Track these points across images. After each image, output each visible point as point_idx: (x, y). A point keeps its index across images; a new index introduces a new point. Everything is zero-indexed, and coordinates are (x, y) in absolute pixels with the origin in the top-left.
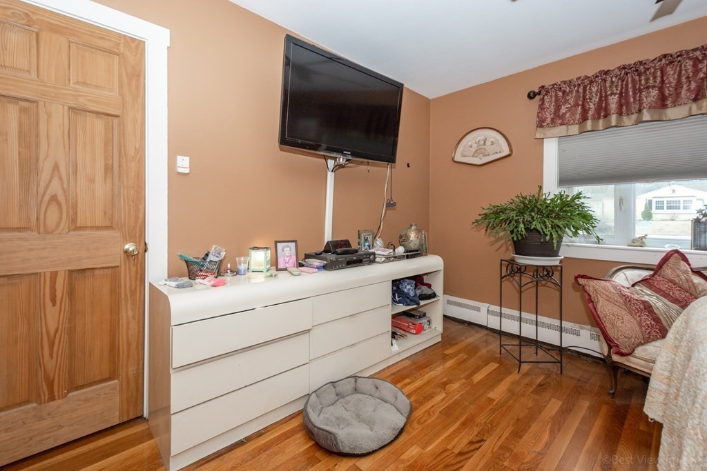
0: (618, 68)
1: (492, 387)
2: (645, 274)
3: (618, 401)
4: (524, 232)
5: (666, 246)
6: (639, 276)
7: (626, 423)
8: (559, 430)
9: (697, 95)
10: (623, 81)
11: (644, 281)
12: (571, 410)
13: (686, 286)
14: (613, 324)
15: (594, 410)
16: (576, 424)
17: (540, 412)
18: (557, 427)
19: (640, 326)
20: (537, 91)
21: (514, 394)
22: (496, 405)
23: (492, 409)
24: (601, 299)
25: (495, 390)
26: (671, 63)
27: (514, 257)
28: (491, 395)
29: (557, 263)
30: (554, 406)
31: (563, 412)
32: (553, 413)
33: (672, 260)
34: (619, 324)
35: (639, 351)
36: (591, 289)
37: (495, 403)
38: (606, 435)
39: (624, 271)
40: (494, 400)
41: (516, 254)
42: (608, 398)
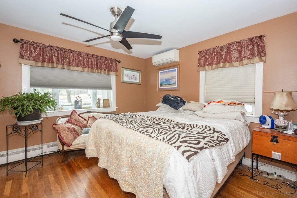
0: (56, 47)
1: (20, 190)
2: (66, 119)
3: (66, 163)
4: (32, 110)
5: (69, 109)
6: (65, 120)
7: (73, 166)
8: (60, 182)
9: (78, 65)
10: (58, 52)
11: (68, 122)
12: (57, 174)
13: (78, 120)
14: (67, 138)
15: (63, 170)
16: (62, 177)
17: (49, 182)
18: (58, 182)
19: (73, 135)
20: (19, 40)
21: (33, 185)
22: (30, 194)
23: (30, 197)
24: (62, 131)
25: (23, 189)
26: (71, 52)
27: (16, 123)
28: (23, 193)
29: (40, 122)
30: (51, 177)
31: (56, 177)
32: (53, 179)
33: (73, 113)
34: (68, 137)
35: (73, 143)
36: (58, 128)
37: (29, 193)
38: (72, 173)
39: (60, 119)
40: (28, 193)
41: (18, 121)
42: (63, 164)
